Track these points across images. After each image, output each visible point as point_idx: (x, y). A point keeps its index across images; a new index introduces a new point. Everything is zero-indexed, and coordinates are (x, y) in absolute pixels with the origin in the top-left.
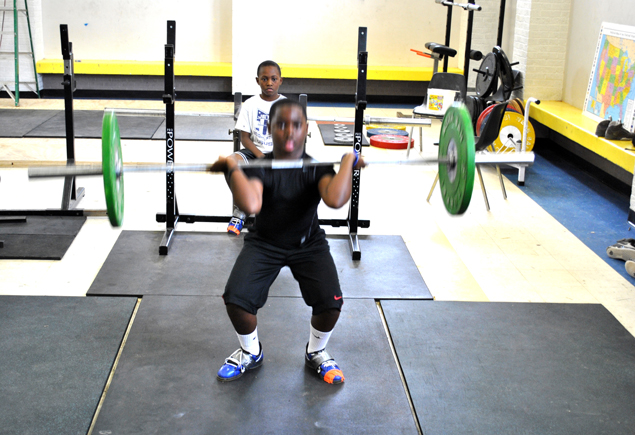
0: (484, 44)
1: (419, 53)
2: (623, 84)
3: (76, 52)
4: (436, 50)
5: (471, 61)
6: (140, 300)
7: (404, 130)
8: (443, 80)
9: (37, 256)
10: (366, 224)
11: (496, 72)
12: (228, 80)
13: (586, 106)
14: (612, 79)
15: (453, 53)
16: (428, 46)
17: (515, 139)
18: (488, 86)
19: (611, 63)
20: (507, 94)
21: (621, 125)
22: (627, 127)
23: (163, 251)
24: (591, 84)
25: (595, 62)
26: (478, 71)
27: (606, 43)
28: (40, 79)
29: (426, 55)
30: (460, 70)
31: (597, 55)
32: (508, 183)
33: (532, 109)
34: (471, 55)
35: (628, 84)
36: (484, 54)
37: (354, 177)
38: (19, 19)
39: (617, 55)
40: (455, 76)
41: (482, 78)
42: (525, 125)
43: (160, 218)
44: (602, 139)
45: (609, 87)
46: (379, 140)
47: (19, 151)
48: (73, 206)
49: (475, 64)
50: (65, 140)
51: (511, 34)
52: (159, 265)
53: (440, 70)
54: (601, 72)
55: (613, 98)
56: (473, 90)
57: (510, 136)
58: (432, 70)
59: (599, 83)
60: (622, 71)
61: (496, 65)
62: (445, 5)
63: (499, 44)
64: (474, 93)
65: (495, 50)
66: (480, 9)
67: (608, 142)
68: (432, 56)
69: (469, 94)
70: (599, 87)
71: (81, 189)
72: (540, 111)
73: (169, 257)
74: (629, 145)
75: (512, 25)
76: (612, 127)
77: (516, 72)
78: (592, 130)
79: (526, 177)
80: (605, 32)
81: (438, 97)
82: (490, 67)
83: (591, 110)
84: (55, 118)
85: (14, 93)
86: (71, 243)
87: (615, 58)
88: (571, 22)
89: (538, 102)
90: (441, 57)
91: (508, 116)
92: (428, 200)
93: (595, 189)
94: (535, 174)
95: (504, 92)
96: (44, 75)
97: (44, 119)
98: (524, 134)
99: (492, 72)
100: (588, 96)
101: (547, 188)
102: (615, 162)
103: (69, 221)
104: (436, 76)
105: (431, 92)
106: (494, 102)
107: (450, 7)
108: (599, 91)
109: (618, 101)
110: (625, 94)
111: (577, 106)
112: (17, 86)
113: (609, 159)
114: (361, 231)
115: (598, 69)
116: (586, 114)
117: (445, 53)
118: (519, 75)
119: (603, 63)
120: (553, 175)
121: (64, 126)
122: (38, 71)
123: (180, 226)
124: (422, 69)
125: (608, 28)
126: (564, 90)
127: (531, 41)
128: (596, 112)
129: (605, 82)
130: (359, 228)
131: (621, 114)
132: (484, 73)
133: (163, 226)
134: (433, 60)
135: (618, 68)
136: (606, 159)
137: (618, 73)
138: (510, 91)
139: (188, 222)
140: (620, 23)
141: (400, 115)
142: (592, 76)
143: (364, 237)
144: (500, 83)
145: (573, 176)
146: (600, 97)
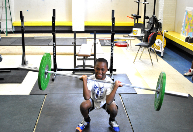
0: (149, 14)
1: (130, 17)
3: (25, 19)
4: (135, 16)
5: (146, 19)
6: (46, 95)
7: (125, 41)
8: (137, 26)
9: (14, 82)
10: (115, 70)
11: (153, 23)
12: (71, 27)
13: (181, 32)
14: (189, 24)
15: (140, 17)
16: (132, 15)
17: (160, 43)
18: (151, 27)
19: (189, 19)
20: (157, 29)
23: (53, 80)
24: (183, 26)
25: (184, 19)
26: (148, 23)
27: (187, 13)
28: (14, 28)
29: (132, 18)
30: (142, 22)
31: (185, 17)
32: (158, 57)
33: (165, 34)
34: (146, 18)
36: (150, 17)
37: (111, 56)
38: (7, 9)
39: (191, 17)
40: (141, 24)
41: (149, 25)
42: (163, 39)
43: (52, 70)
44: (187, 43)
45: (189, 27)
46: (118, 44)
47: (8, 50)
49: (147, 20)
50: (22, 46)
51: (158, 11)
52: (52, 84)
53: (136, 22)
55: (190, 30)
56: (146, 28)
57: (158, 42)
58: (133, 22)
59: (185, 25)
61: (154, 21)
62: (137, 2)
63: (154, 14)
64: (147, 29)
65: (153, 16)
66: (148, 3)
67: (189, 43)
68: (134, 18)
69: (145, 29)
71: (27, 61)
72: (167, 34)
73: (55, 82)
75: (158, 8)
76: (190, 39)
77: (160, 22)
78: (184, 40)
79: (164, 55)
80: (187, 10)
81: (136, 31)
82: (152, 21)
84: (19, 40)
85: (6, 32)
86: (24, 78)
87: (190, 18)
88: (176, 7)
89: (167, 32)
90: (136, 19)
91: (158, 36)
92: (134, 63)
93: (185, 58)
94: (166, 54)
95: (156, 29)
96: (15, 27)
97: (15, 40)
98: (163, 42)
99: (152, 23)
100: (182, 29)
101: (170, 58)
102: (191, 50)
103: (24, 71)
104: (135, 24)
105: (134, 29)
106: (153, 32)
107: (139, 3)
108: (186, 28)
109: (192, 31)
111: (179, 33)
112: (7, 30)
113: (189, 49)
114: (114, 72)
115: (185, 21)
116: (182, 35)
117: (137, 17)
118: (161, 24)
119: (187, 19)
120: (171, 54)
121: (22, 42)
122: (13, 25)
123: (58, 72)
124: (131, 22)
125: (188, 8)
126: (174, 28)
127: (164, 13)
128: (185, 34)
129: (187, 25)
130: (113, 72)
131: (192, 35)
132: (150, 23)
134: (134, 19)
135: (191, 21)
136: (188, 49)
137: (191, 22)
138: (158, 28)
139: (60, 71)
140: (192, 7)
141: (124, 37)
142: (183, 23)
143: (114, 75)
144: (154, 26)
145: (178, 54)
146: (186, 30)
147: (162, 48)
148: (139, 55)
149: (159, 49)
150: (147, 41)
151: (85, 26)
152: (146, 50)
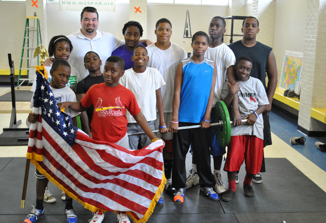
2: (294, 75)
13: (280, 85)
14: (290, 73)
19: (290, 66)
21: (294, 91)
22: (297, 92)
25: (283, 67)
27: (287, 59)
31: (284, 64)
35: (296, 75)
39: (291, 64)
44: (287, 97)
45: (289, 76)
54: (285, 71)
55: (290, 81)
59: (285, 75)
60: (294, 70)
67: (290, 99)
70: (285, 77)
74: (297, 99)
76: (290, 92)
78: (282, 94)
80: (287, 54)
83: (282, 86)
102: (291, 106)
109: (293, 82)
110: (295, 79)
113: (289, 105)
115: (284, 69)
119: (286, 67)
125: (288, 53)
128: (284, 86)
129: (287, 75)
131: (294, 87)
135: (292, 69)
136: (288, 106)
137: (292, 71)
140: (292, 50)
142: (282, 72)
145: (275, 113)
146: (285, 81)
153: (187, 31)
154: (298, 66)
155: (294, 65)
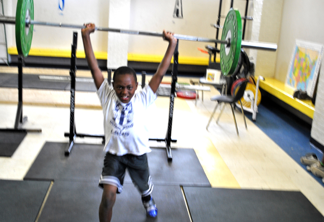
2: (307, 71)
4: (210, 50)
6: (52, 183)
8: (215, 66)
10: (175, 141)
11: (241, 63)
12: (105, 61)
13: (287, 81)
14: (301, 69)
15: (218, 51)
16: (207, 48)
17: (251, 97)
19: (300, 60)
21: (306, 93)
22: (310, 93)
23: (67, 154)
24: (289, 70)
25: (292, 59)
27: (298, 50)
28: (9, 57)
29: (206, 52)
31: (293, 56)
32: (248, 120)
33: (260, 82)
35: (310, 71)
37: (169, 116)
39: (303, 57)
42: (257, 91)
43: (66, 135)
44: (297, 100)
45: (300, 72)
46: (182, 95)
48: (20, 126)
50: (17, 91)
52: (64, 162)
53: (212, 60)
54: (295, 65)
55: (301, 79)
57: (249, 95)
58: (208, 59)
59: (294, 70)
61: (242, 60)
62: (215, 27)
65: (241, 51)
67: (299, 100)
70: (294, 73)
71: (26, 118)
72: (263, 84)
73: (70, 157)
74: (310, 103)
76: (302, 94)
77: (251, 63)
78: (291, 95)
79: (256, 117)
80: (298, 45)
81: (212, 75)
83: (290, 83)
88: (280, 39)
90: (213, 53)
91: (249, 86)
92: (207, 129)
94: (261, 116)
96: (12, 55)
98: (256, 95)
100: (288, 76)
101: (267, 123)
103: (18, 135)
104: (210, 63)
105: (209, 71)
107: (218, 29)
109: (304, 80)
110: (307, 77)
111: (282, 81)
114: (172, 145)
115: (293, 63)
116: (287, 86)
117: (215, 51)
118: (253, 65)
119: (296, 60)
120: (269, 116)
123: (77, 140)
125: (299, 43)
126: (275, 73)
128: (292, 84)
129: (297, 70)
131: (306, 87)
133: (67, 139)
134: (209, 55)
137: (304, 64)
138: (248, 72)
139: (81, 137)
141: (192, 83)
142: (290, 67)
143: (174, 149)
144: (243, 67)
146: (294, 78)
147: (253, 107)
148: (216, 116)
149: (249, 106)
150: (229, 93)
151: (129, 62)
152: (228, 108)
153: (178, 10)
154: (312, 60)
155: (308, 59)
